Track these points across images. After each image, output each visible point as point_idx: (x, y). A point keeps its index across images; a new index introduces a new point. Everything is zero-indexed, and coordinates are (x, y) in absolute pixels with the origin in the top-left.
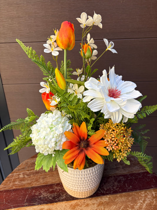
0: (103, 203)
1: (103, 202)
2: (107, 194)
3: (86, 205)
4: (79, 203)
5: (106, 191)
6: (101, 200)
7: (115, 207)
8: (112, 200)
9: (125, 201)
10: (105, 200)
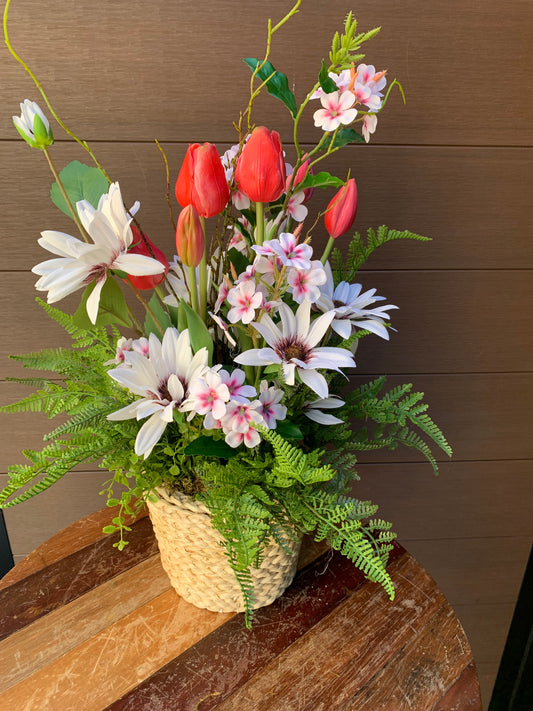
0: (149, 655)
1: (148, 658)
2: (144, 685)
3: (188, 627)
4: (207, 623)
5: (148, 694)
6: (156, 659)
7: (114, 662)
8: (125, 676)
9: (86, 693)
10: (144, 665)
